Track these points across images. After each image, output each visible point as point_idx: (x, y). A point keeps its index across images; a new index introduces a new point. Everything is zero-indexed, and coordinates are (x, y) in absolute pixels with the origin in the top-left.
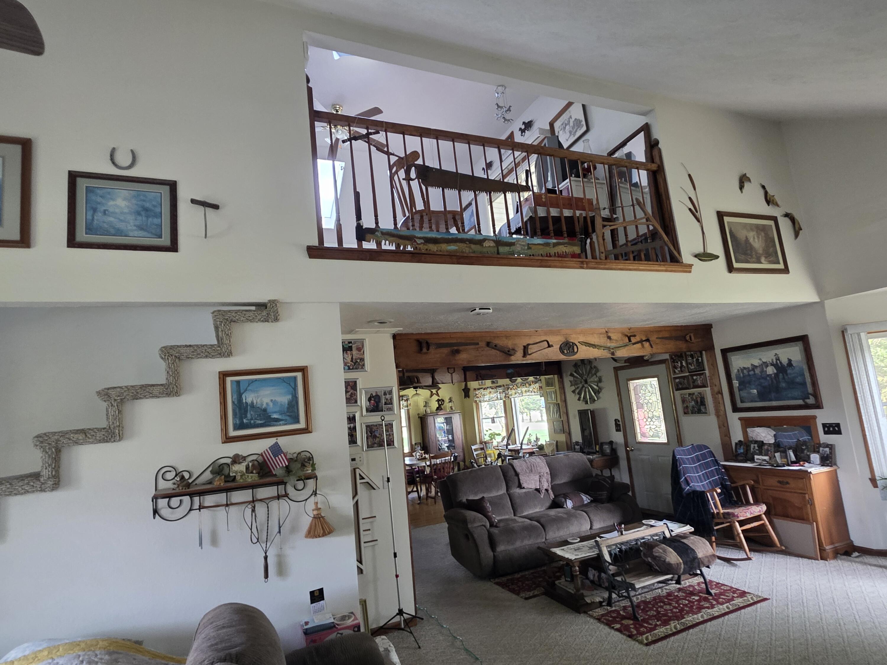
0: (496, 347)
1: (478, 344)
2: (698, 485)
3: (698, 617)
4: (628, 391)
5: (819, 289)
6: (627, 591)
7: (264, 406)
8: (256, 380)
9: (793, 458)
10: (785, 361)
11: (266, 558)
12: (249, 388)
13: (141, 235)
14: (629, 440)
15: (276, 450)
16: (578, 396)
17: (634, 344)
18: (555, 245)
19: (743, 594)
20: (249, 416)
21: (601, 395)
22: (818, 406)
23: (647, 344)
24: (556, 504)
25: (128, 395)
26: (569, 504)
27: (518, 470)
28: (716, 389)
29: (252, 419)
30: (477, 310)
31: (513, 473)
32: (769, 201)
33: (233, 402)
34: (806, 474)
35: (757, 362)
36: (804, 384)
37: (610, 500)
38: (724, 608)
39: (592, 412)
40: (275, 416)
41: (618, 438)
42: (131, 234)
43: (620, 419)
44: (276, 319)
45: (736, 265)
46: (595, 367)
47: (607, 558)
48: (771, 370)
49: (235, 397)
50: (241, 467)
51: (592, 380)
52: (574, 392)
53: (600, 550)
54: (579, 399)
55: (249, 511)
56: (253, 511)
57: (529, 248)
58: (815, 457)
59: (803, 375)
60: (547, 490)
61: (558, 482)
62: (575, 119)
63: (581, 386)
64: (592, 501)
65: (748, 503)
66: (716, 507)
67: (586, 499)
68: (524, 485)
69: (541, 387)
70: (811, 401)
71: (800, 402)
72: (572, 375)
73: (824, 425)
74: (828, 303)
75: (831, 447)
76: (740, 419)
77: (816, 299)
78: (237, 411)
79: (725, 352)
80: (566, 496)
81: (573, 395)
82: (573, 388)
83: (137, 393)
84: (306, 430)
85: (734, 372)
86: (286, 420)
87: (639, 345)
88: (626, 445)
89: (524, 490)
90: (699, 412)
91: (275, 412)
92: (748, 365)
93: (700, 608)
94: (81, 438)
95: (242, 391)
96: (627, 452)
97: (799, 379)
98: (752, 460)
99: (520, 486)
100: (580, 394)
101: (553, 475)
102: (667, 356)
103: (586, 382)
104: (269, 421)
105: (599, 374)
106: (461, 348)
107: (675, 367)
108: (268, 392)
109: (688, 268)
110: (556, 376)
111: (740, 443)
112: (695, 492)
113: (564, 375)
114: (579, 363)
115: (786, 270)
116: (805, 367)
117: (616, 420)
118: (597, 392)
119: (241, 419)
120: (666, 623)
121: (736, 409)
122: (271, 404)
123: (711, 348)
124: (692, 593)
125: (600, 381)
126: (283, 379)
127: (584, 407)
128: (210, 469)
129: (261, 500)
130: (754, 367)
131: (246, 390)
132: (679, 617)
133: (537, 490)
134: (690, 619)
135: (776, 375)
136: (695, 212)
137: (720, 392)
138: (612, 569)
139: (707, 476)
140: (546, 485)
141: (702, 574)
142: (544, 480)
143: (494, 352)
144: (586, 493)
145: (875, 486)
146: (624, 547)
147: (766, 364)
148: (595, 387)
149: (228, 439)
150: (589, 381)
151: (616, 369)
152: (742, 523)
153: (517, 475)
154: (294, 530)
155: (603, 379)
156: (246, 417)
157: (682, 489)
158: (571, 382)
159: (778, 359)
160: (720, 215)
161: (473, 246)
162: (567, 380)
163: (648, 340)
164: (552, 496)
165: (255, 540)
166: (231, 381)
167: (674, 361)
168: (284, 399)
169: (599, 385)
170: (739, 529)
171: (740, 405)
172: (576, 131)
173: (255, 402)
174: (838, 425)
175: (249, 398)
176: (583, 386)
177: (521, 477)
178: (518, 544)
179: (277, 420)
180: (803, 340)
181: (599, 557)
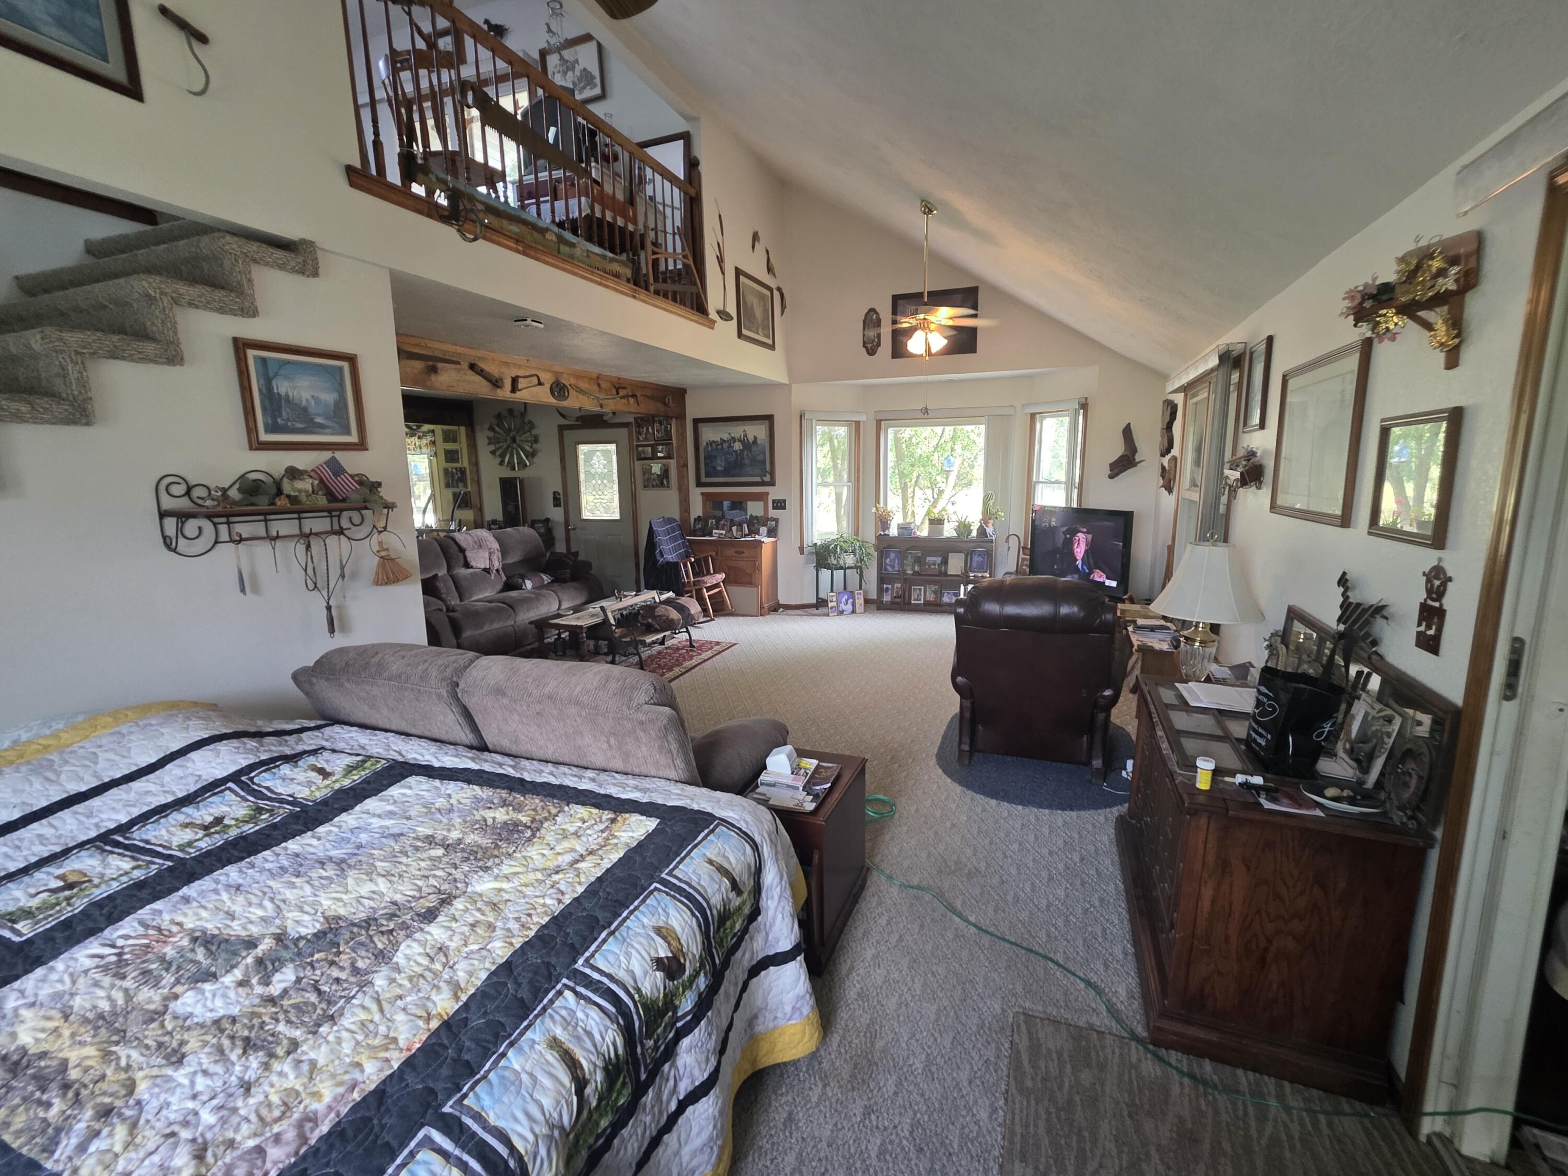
0: (481, 373)
1: (459, 363)
2: (671, 557)
3: (694, 662)
4: (576, 457)
5: (790, 372)
6: (636, 648)
7: (304, 403)
8: (289, 362)
9: (747, 532)
10: (751, 439)
11: (329, 608)
12: (281, 372)
13: (64, 40)
14: (572, 518)
15: (336, 468)
16: (498, 460)
17: (622, 398)
18: (612, 260)
19: (718, 643)
20: (284, 414)
21: (535, 459)
22: (772, 483)
23: (632, 400)
24: (509, 586)
25: (101, 349)
26: (529, 584)
27: (463, 544)
28: (682, 462)
29: (288, 420)
30: (529, 322)
31: (456, 549)
32: (770, 269)
33: (260, 390)
34: (760, 543)
35: (726, 437)
36: (764, 462)
37: (574, 578)
38: (709, 654)
39: (521, 481)
40: (319, 420)
41: (556, 515)
42: (45, 29)
43: (561, 491)
44: (315, 274)
45: (744, 332)
46: (530, 422)
47: (612, 622)
48: (737, 446)
49: (262, 382)
50: (305, 485)
51: (523, 438)
52: (493, 453)
53: (606, 615)
54: (501, 463)
55: (301, 548)
56: (308, 547)
57: (588, 256)
58: (763, 530)
59: (764, 453)
60: (497, 571)
61: (510, 561)
62: (585, 69)
63: (505, 445)
64: (553, 582)
65: (709, 573)
66: (688, 577)
67: (546, 579)
68: (473, 564)
69: (433, 443)
70: (767, 478)
71: (758, 479)
72: (491, 429)
73: (774, 501)
74: (795, 387)
75: (776, 520)
76: (702, 494)
77: (785, 380)
78: (267, 403)
79: (697, 422)
80: (523, 577)
81: (491, 456)
82: (492, 447)
83: (116, 347)
84: (361, 445)
85: (703, 444)
86: (333, 428)
87: (624, 401)
88: (567, 523)
89: (470, 571)
90: (662, 485)
91: (319, 415)
92: (717, 438)
93: (691, 657)
94: (23, 409)
95: (271, 375)
96: (567, 531)
97: (760, 458)
98: (711, 535)
99: (467, 565)
100: (502, 456)
101: (504, 552)
102: (631, 420)
103: (514, 440)
104: (311, 427)
105: (534, 432)
106: (440, 365)
107: (639, 433)
108: (307, 384)
109: (711, 324)
110: (463, 429)
111: (698, 519)
112: (668, 563)
113: (477, 428)
114: (505, 413)
115: (772, 347)
116: (767, 446)
117: (554, 493)
118: (531, 455)
119: (274, 419)
120: (670, 669)
121: (699, 484)
122: (313, 402)
123: (681, 417)
124: (678, 649)
125: (536, 440)
126: (325, 368)
127: (508, 474)
128: (237, 486)
129: (317, 534)
130: (723, 441)
131: (276, 374)
132: (679, 664)
133: (485, 570)
134: (688, 664)
135: (742, 451)
136: (720, 260)
137: (686, 466)
138: (618, 632)
139: (675, 549)
140: (497, 564)
141: (688, 631)
142: (495, 558)
143: (478, 378)
144: (544, 572)
145: (802, 553)
146: (624, 613)
147: (734, 440)
148: (528, 448)
149: (258, 445)
150: (518, 439)
151: (562, 428)
152: (709, 589)
153: (462, 551)
154: (354, 576)
155: (541, 439)
156: (280, 415)
157: (656, 561)
158: (489, 438)
159: (745, 436)
160: (738, 272)
161: (535, 234)
162: (482, 438)
163: (634, 396)
164: (504, 578)
165: (311, 586)
166: (255, 357)
167: (639, 426)
168: (329, 398)
169: (535, 446)
170: (706, 595)
171: (704, 479)
172: (584, 88)
173: (290, 394)
174: (784, 501)
175: (282, 387)
176: (509, 446)
177: (468, 554)
178: (487, 628)
179: (322, 426)
180: (769, 418)
181: (606, 621)
